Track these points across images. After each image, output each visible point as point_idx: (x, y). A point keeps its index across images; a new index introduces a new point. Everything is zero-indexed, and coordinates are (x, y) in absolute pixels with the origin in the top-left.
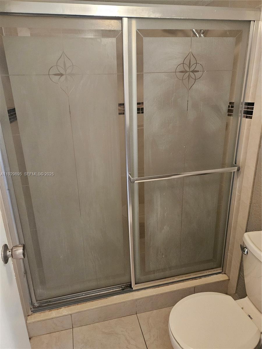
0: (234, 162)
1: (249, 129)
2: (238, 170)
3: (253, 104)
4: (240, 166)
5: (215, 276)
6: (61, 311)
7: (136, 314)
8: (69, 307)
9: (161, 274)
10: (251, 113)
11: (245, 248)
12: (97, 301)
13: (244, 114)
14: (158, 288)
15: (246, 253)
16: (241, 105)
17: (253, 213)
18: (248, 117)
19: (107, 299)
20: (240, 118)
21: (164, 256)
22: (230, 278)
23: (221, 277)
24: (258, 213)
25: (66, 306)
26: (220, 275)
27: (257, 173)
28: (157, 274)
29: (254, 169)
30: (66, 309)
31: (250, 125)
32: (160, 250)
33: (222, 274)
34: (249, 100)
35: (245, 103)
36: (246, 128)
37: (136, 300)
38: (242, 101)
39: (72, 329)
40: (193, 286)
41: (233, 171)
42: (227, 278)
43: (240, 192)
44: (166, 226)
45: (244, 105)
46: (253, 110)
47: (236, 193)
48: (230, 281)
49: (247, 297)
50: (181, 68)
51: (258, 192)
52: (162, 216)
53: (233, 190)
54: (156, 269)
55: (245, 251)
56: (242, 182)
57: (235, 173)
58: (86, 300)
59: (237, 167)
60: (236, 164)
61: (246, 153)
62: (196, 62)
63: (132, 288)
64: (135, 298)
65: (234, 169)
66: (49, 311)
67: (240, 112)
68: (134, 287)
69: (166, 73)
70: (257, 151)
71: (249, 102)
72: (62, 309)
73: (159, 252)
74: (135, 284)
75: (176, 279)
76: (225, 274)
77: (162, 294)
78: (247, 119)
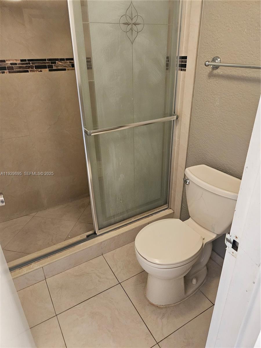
0: (173, 112)
1: (184, 81)
2: (177, 118)
3: (185, 58)
4: (178, 115)
5: (163, 212)
6: (31, 267)
7: (102, 255)
8: (39, 262)
9: (121, 217)
10: (185, 66)
11: (187, 179)
12: (66, 251)
13: (179, 67)
14: (119, 230)
15: (188, 183)
16: (177, 59)
17: (190, 154)
18: (183, 70)
19: (75, 247)
20: (176, 71)
21: (121, 202)
22: (175, 211)
23: (168, 212)
24: (194, 153)
25: (36, 261)
26: (167, 210)
27: (191, 119)
28: (117, 217)
29: (189, 116)
30: (36, 264)
31: (184, 77)
32: (118, 196)
33: (169, 209)
34: (183, 54)
35: (180, 57)
36: (181, 80)
37: (101, 243)
38: (177, 55)
39: (45, 280)
40: (147, 222)
41: (173, 119)
42: (173, 212)
43: (179, 138)
44: (121, 175)
45: (179, 59)
46: (186, 63)
47: (176, 138)
48: (175, 213)
49: (190, 218)
50: (123, 20)
51: (193, 136)
52: (117, 165)
53: (173, 137)
54: (116, 214)
55: (187, 182)
56: (180, 129)
57: (175, 121)
58: (55, 253)
59: (176, 116)
60: (175, 113)
61: (182, 102)
62: (138, 14)
63: (97, 234)
64: (100, 241)
65: (173, 118)
66: (19, 269)
67: (176, 66)
68: (98, 232)
69: (111, 24)
70: (191, 100)
71: (183, 56)
72: (32, 265)
73: (117, 199)
74: (99, 230)
75: (133, 219)
76: (170, 209)
77: (122, 234)
78: (182, 71)
